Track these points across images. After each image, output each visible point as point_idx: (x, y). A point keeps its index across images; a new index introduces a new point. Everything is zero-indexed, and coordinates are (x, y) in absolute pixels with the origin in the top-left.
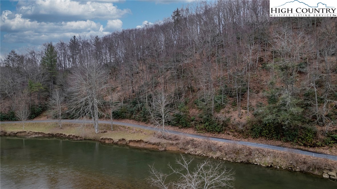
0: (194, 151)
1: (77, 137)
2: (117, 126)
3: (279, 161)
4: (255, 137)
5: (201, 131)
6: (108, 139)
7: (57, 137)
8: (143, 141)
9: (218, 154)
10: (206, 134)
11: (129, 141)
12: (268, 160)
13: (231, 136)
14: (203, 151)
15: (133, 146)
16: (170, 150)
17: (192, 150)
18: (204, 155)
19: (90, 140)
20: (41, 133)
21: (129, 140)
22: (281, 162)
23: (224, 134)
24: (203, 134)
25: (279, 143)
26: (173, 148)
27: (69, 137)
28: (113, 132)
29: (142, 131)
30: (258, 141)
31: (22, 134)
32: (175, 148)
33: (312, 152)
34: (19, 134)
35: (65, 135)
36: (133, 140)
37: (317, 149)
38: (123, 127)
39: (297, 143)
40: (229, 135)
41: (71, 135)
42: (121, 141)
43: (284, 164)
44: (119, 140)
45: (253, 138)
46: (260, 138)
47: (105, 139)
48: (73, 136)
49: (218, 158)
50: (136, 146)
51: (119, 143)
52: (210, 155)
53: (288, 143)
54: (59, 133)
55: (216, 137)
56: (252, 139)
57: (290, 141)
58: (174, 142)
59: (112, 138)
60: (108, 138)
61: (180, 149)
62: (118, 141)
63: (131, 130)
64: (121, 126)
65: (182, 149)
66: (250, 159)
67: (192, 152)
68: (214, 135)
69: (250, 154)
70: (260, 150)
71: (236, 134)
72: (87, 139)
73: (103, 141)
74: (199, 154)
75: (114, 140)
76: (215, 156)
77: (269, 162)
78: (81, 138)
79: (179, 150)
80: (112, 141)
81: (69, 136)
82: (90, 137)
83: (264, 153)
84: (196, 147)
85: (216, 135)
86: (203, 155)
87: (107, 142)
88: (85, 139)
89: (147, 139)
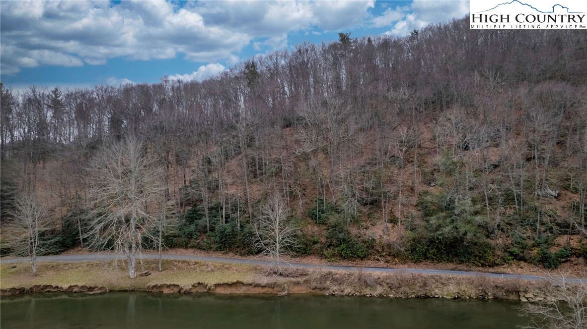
0: (338, 289)
1: (91, 289)
2: (167, 262)
3: (466, 289)
4: (417, 261)
5: (333, 259)
6: (169, 286)
7: (35, 294)
8: (243, 283)
9: (379, 290)
10: (341, 262)
11: (215, 285)
12: (451, 290)
13: (382, 263)
14: (354, 288)
15: (226, 294)
16: (297, 293)
17: (335, 288)
18: (357, 293)
19: (123, 291)
21: (213, 283)
22: (468, 291)
23: (370, 261)
24: (336, 263)
25: (452, 266)
26: (301, 289)
27: (69, 291)
28: (163, 272)
29: (227, 266)
30: (422, 266)
32: (304, 289)
33: (493, 273)
35: (57, 287)
36: (222, 283)
37: (496, 269)
38: (184, 262)
39: (474, 263)
40: (379, 261)
41: (76, 286)
42: (196, 287)
43: (473, 292)
44: (193, 286)
45: (415, 263)
46: (424, 261)
47: (161, 286)
48: (82, 287)
49: (380, 295)
50: (231, 293)
51: (194, 291)
52: (368, 293)
53: (462, 265)
54: (40, 286)
55: (359, 265)
56: (413, 264)
57: (466, 262)
58: (301, 279)
59: (176, 283)
60: (168, 283)
61: (313, 289)
62: (191, 287)
63: (204, 267)
64: (179, 262)
65: (316, 290)
66: (428, 292)
67: (337, 292)
68: (355, 263)
69: (425, 284)
70: (437, 278)
71: (389, 258)
72: (116, 289)
73: (155, 290)
74: (349, 294)
75: (181, 286)
76: (375, 294)
77: (454, 292)
78: (101, 288)
79: (312, 291)
80: (176, 290)
81: (69, 288)
82: (123, 286)
83: (443, 281)
84: (340, 284)
85: (358, 263)
86: (356, 295)
87: (166, 291)
88: (111, 291)
89: (248, 279)
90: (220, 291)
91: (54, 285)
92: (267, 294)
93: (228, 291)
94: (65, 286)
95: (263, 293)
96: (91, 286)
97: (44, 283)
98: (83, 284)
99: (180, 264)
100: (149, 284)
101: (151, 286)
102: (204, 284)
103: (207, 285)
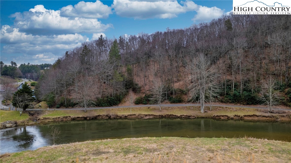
7: (167, 118)
8: (256, 115)
16: (284, 120)
20: (151, 115)
27: (181, 117)
28: (212, 111)
29: (243, 109)
31: (132, 116)
34: (130, 117)
35: (175, 115)
36: (246, 115)
38: (220, 107)
41: (183, 115)
47: (220, 116)
48: (186, 115)
51: (234, 118)
54: (168, 115)
60: (223, 115)
72: (200, 117)
73: (217, 117)
75: (229, 116)
78: (193, 116)
80: (226, 117)
87: (222, 118)
88: (197, 118)
89: (258, 113)
90: (246, 118)
91: (174, 114)
92: (269, 120)
93: (250, 118)
94: (179, 115)
95: (267, 120)
96: (189, 115)
97: (170, 114)
98: (186, 114)
99: (218, 108)
100: (214, 115)
101: (215, 116)
102: (238, 115)
103: (240, 116)
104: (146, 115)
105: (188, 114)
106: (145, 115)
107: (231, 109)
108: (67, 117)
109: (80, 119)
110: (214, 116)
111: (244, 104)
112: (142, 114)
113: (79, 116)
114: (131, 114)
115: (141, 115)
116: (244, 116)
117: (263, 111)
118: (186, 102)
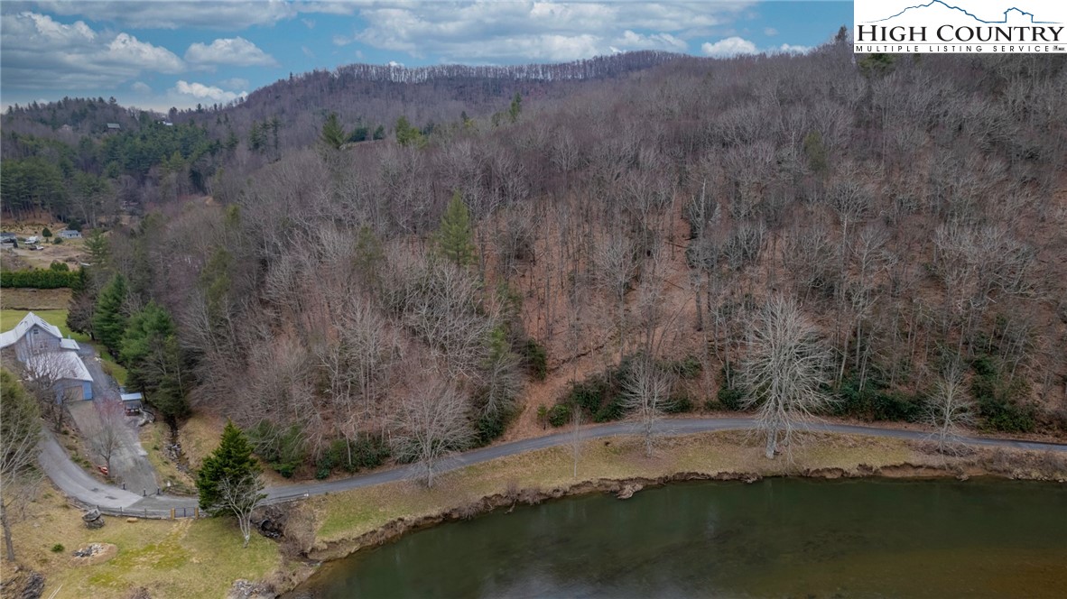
6: (829, 470)
7: (679, 484)
8: (912, 465)
17: (1018, 471)
18: (1045, 478)
20: (636, 479)
21: (879, 465)
27: (718, 479)
31: (582, 488)
36: (889, 465)
50: (901, 477)
54: (683, 473)
61: (990, 471)
74: (1037, 478)
78: (753, 475)
90: (889, 474)
92: (941, 477)
93: (897, 474)
94: (713, 473)
95: (938, 476)
96: (741, 472)
97: (686, 471)
100: (805, 468)
101: (811, 471)
102: (865, 465)
103: (871, 468)
104: (623, 480)
105: (737, 468)
106: (618, 480)
107: (842, 442)
108: (394, 523)
109: (431, 521)
110: (808, 470)
111: (866, 421)
112: (610, 480)
113: (427, 514)
114: (580, 482)
115: (608, 483)
116: (882, 468)
117: (922, 449)
118: (702, 410)
